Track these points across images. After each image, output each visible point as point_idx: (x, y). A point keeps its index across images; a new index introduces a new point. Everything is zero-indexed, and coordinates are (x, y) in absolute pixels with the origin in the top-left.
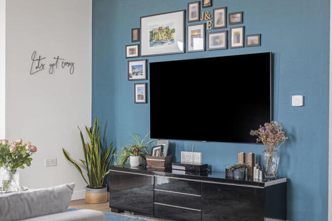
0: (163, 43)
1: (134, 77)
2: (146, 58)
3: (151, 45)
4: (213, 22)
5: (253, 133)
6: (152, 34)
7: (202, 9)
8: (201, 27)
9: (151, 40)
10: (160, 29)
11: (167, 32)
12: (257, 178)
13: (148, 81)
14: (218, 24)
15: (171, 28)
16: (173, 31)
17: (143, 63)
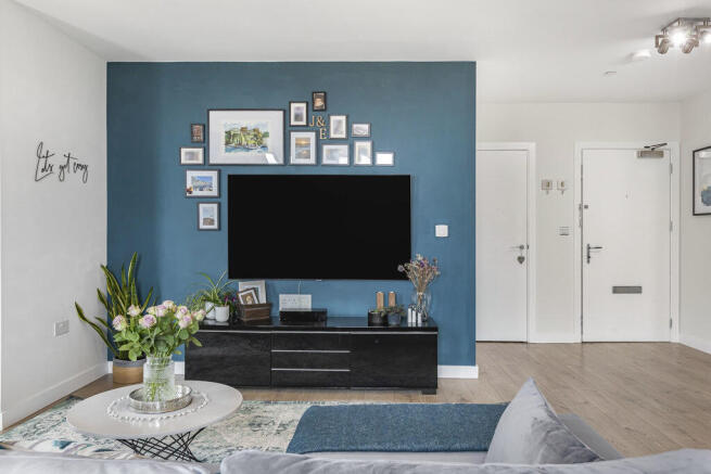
0: (248, 149)
1: (196, 193)
2: (218, 168)
3: (226, 151)
4: (328, 130)
5: (400, 268)
6: (229, 136)
7: (311, 112)
8: (312, 135)
9: (227, 143)
10: (243, 129)
11: (255, 136)
12: (414, 321)
13: (225, 200)
14: (335, 133)
15: (262, 131)
16: (266, 135)
17: (214, 174)
